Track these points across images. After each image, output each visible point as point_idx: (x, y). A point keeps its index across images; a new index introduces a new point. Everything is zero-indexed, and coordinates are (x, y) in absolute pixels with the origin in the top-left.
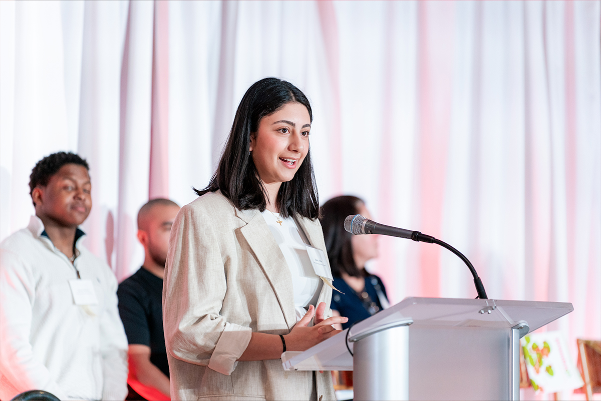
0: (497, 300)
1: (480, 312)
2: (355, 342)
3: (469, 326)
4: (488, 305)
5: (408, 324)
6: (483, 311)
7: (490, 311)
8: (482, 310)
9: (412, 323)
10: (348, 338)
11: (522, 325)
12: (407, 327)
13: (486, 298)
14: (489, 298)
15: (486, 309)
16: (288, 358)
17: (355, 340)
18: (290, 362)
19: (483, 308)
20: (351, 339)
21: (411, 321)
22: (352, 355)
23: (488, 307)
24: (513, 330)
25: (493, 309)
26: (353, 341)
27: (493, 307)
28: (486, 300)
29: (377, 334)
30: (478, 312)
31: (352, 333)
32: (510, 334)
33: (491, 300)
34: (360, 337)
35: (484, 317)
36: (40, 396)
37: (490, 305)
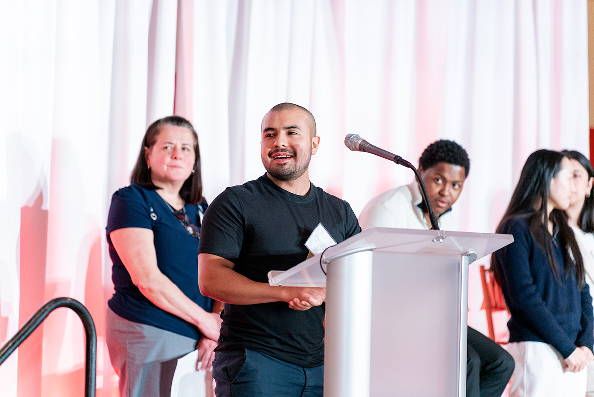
0: (447, 232)
1: (433, 241)
2: (328, 263)
3: (425, 253)
4: (439, 235)
5: (371, 250)
6: (435, 241)
7: (441, 241)
8: (435, 239)
9: (375, 249)
10: (322, 260)
11: (471, 252)
12: (371, 252)
13: (438, 229)
14: (441, 229)
15: (438, 239)
16: (273, 276)
17: (328, 262)
18: (275, 279)
19: (435, 237)
20: (325, 261)
21: (374, 247)
22: (326, 274)
23: (440, 237)
24: (463, 256)
25: (443, 239)
26: (326, 263)
27: (444, 237)
28: (438, 231)
29: (347, 257)
30: (431, 240)
31: (325, 256)
32: (460, 260)
33: (442, 231)
34: (332, 259)
35: (437, 245)
36: (68, 302)
37: (442, 236)
